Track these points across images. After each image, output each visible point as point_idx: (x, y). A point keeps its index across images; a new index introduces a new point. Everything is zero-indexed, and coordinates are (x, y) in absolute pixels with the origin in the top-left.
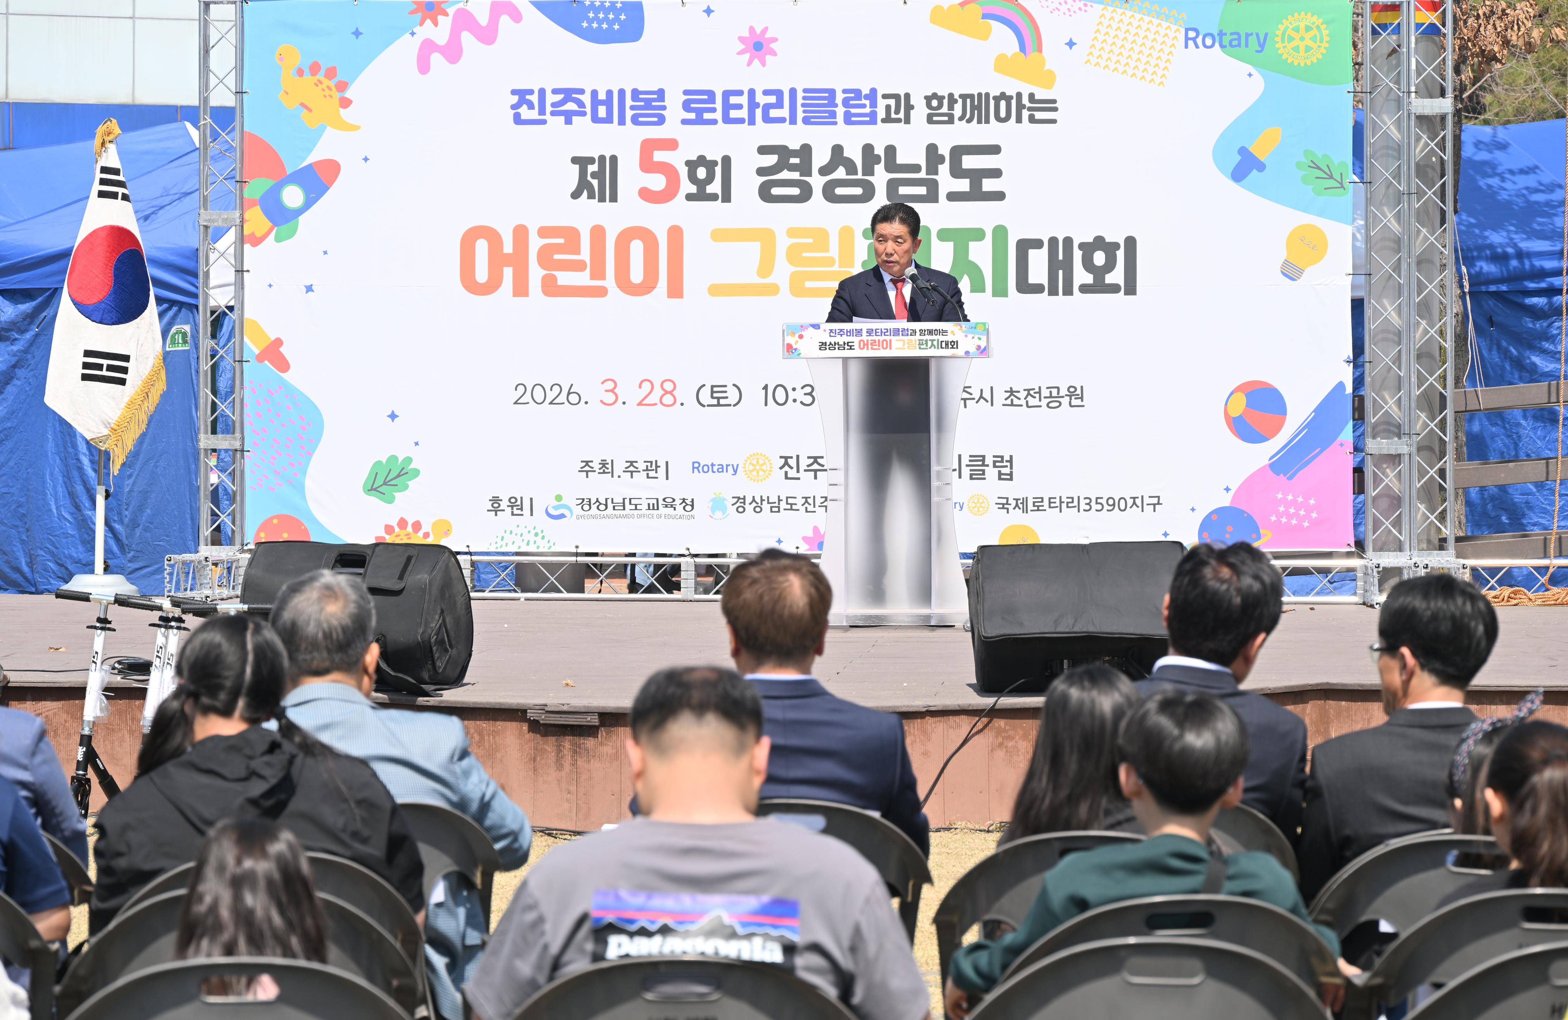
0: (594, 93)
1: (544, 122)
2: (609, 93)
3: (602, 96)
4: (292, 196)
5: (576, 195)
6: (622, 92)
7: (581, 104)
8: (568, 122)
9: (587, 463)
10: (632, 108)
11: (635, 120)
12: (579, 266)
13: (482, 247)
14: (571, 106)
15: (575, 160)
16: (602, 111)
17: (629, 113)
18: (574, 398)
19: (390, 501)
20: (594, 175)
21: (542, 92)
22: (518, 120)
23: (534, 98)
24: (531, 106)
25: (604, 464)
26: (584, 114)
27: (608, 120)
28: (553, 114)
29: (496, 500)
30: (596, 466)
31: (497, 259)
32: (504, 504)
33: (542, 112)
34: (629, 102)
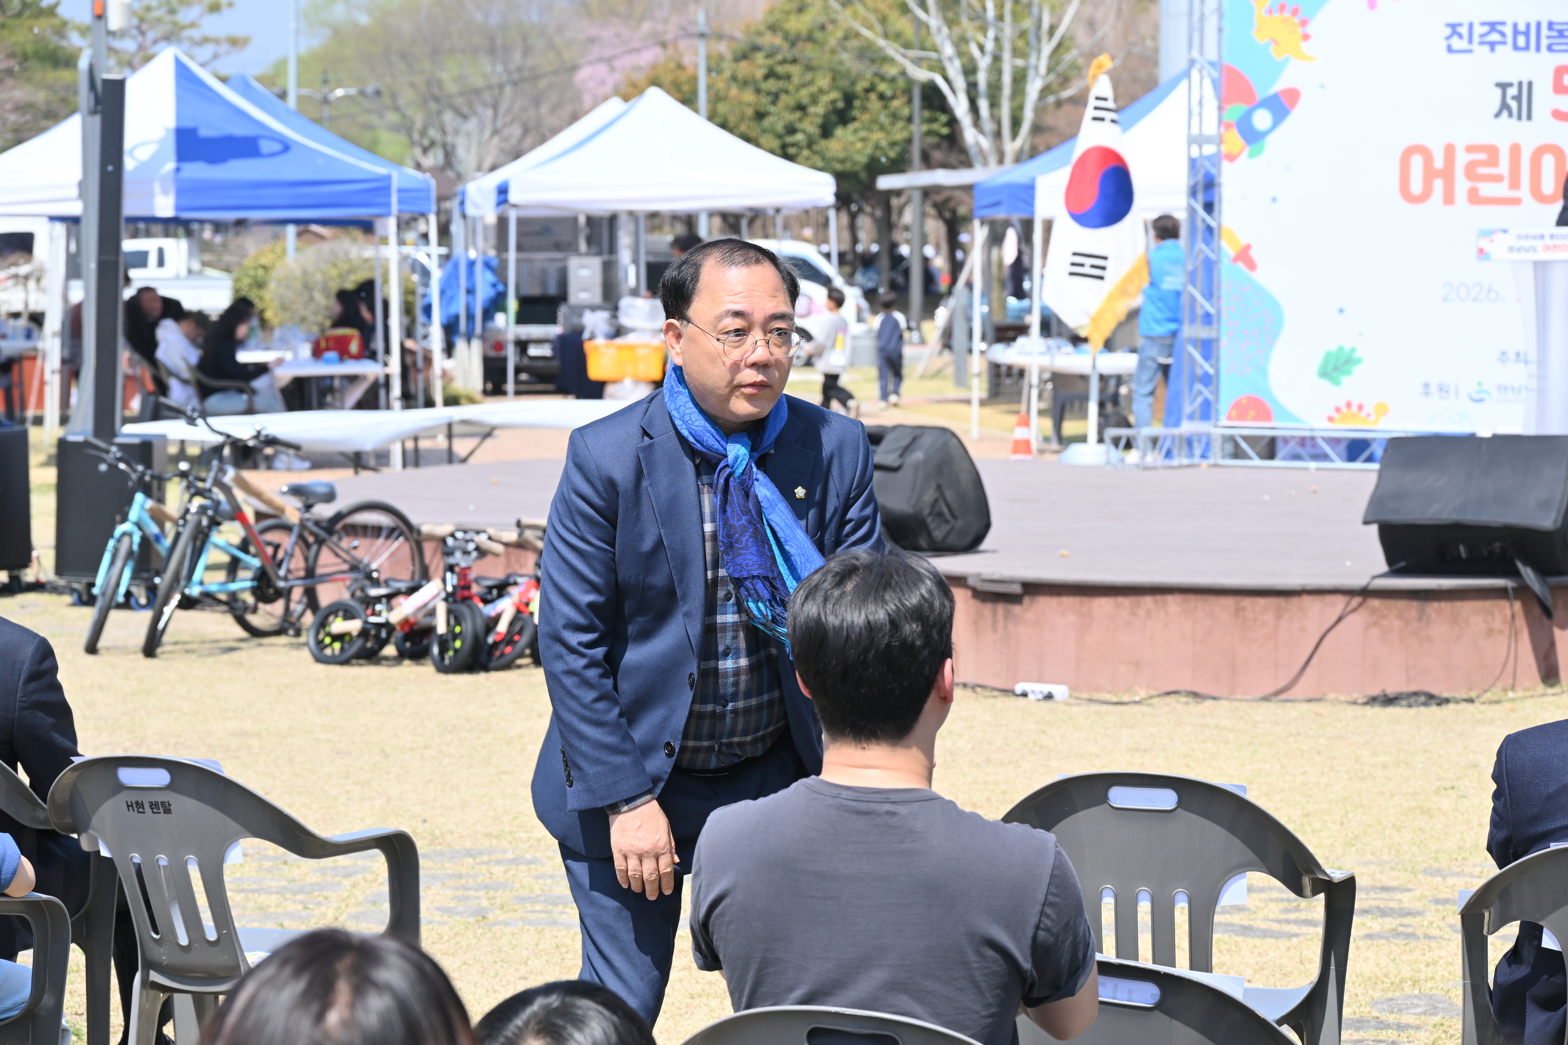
0: (1515, 26)
1: (1470, 51)
2: (1528, 26)
3: (1522, 27)
4: (1262, 119)
5: (1498, 115)
6: (1539, 25)
7: (1503, 34)
8: (1493, 49)
9: (1503, 353)
10: (1548, 37)
11: (1550, 48)
12: (1498, 178)
13: (1417, 162)
14: (1495, 37)
15: (1498, 85)
16: (1521, 41)
17: (1544, 42)
18: (1493, 296)
19: (1337, 383)
20: (1514, 98)
21: (1471, 26)
22: (1450, 49)
23: (1464, 30)
24: (1460, 36)
25: (1518, 355)
26: (1504, 43)
27: (1527, 48)
28: (1481, 43)
29: (1426, 385)
30: (1511, 355)
31: (1430, 174)
32: (1434, 389)
33: (1470, 41)
34: (1545, 31)
